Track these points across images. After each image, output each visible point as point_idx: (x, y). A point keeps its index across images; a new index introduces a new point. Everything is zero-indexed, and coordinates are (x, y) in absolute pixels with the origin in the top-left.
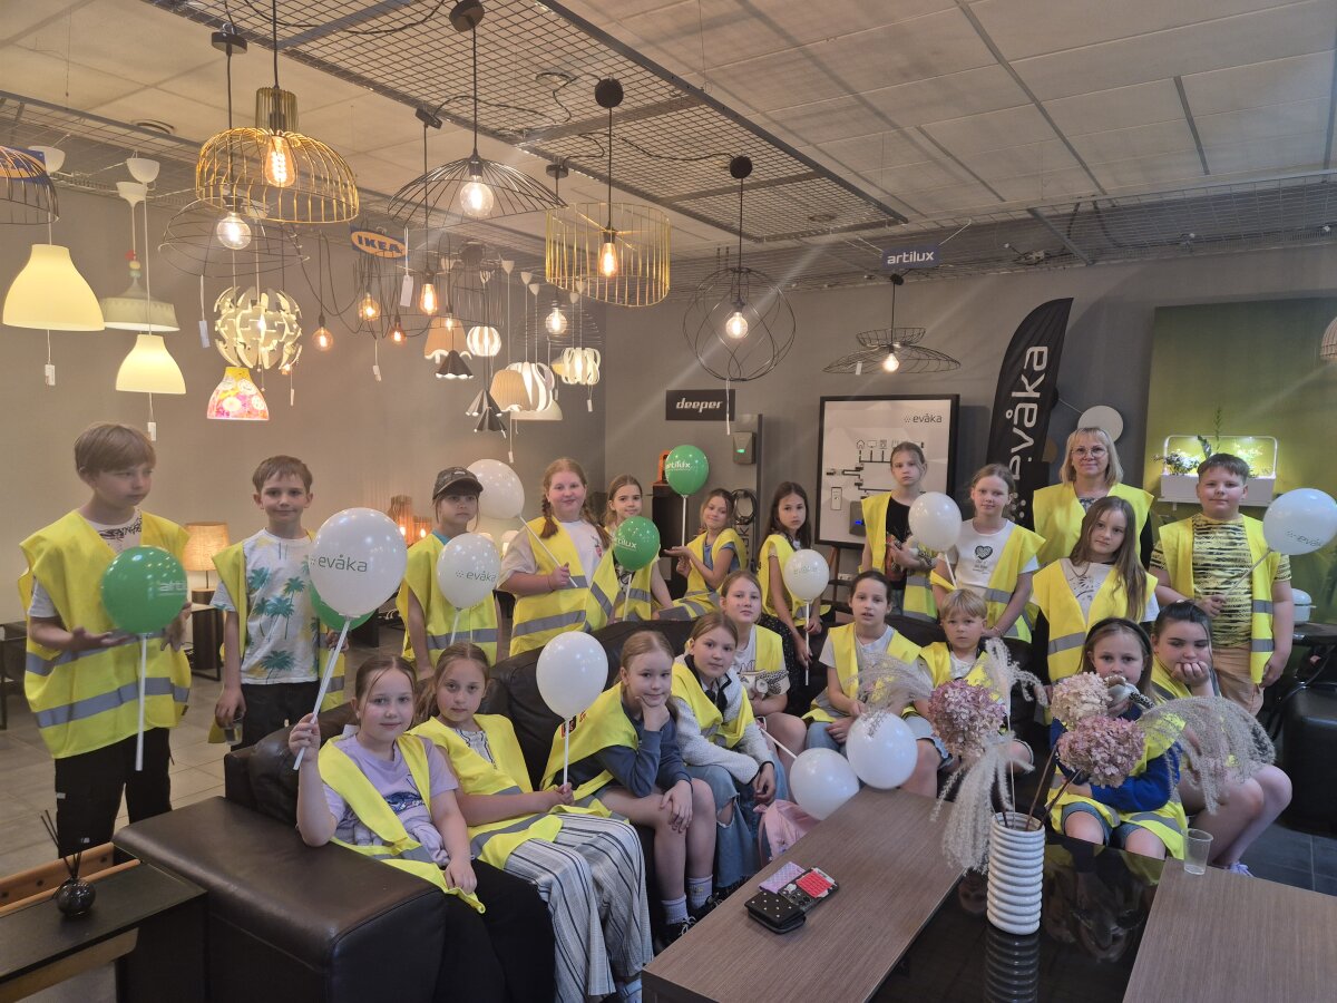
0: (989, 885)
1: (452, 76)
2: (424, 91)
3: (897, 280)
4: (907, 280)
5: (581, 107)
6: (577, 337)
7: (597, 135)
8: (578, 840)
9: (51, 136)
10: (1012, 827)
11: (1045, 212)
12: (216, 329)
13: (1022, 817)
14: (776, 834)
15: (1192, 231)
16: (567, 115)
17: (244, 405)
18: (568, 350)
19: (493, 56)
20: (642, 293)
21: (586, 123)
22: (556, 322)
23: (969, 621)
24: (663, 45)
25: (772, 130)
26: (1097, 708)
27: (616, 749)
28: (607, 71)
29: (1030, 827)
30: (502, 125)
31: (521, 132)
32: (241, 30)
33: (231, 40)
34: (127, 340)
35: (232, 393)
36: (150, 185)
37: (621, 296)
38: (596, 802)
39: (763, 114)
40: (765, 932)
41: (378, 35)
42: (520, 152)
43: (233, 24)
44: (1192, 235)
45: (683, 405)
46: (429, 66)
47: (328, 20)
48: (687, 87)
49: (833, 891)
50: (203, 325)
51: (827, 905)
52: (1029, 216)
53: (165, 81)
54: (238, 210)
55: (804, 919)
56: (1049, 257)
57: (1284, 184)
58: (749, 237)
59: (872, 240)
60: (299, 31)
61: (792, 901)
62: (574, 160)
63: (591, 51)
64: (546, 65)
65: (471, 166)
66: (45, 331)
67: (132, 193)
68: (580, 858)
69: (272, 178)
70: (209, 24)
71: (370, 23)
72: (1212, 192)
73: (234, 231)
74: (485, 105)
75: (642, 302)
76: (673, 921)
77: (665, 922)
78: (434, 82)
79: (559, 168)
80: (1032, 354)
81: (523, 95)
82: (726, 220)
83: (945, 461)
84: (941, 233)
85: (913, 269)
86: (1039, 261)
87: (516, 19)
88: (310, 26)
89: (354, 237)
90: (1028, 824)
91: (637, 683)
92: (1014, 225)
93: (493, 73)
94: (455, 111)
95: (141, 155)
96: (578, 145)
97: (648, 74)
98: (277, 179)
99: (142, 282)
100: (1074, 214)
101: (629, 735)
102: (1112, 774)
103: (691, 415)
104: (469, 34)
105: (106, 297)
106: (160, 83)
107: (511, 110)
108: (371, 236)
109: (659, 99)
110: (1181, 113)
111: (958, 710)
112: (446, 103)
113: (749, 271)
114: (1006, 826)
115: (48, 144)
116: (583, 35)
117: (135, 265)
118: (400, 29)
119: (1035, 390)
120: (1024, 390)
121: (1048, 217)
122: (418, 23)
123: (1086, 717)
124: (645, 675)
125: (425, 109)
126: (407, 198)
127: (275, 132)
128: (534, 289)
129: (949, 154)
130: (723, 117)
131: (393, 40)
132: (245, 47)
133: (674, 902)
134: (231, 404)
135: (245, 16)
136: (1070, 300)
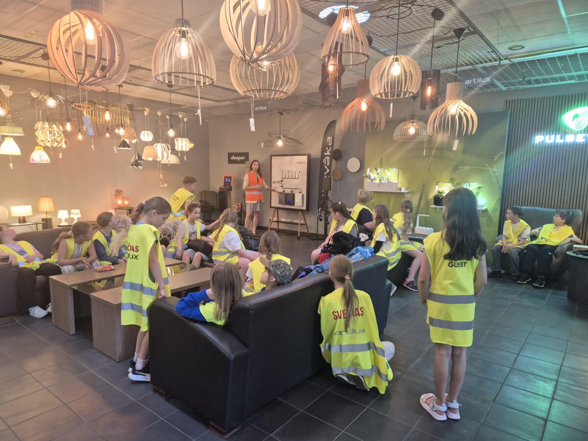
3: (281, 114)
4: (284, 114)
12: (35, 135)
17: (41, 158)
22: (171, 133)
35: (37, 155)
45: (233, 158)
80: (328, 140)
83: (306, 178)
89: (74, 104)
103: (235, 162)
108: (80, 104)
117: (10, 116)
119: (330, 152)
120: (327, 152)
134: (37, 158)
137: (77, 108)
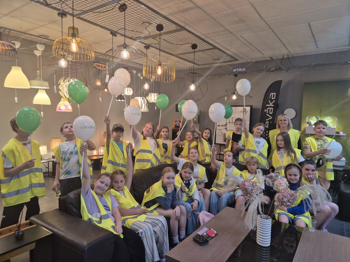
0: (257, 234)
1: (119, 23)
2: (112, 27)
3: (236, 75)
4: (238, 75)
5: (153, 31)
6: (152, 91)
7: (157, 38)
8: (150, 221)
9: (17, 39)
10: (263, 218)
11: (274, 58)
12: (59, 88)
13: (265, 216)
14: (202, 220)
15: (313, 63)
16: (149, 33)
17: (66, 108)
18: (150, 94)
19: (130, 18)
20: (168, 78)
21: (154, 35)
22: (146, 86)
23: (254, 165)
24: (174, 15)
25: (203, 37)
26: (285, 187)
27: (160, 197)
28: (159, 22)
29: (268, 219)
30: (133, 36)
31: (137, 38)
32: (65, 12)
33: (63, 14)
34: (36, 91)
35: (63, 104)
36: (42, 51)
37: (163, 79)
38: (155, 211)
39: (201, 33)
40: (198, 245)
41: (100, 13)
42: (137, 43)
43: (63, 10)
44: (314, 64)
46: (113, 21)
47: (88, 9)
48: (180, 26)
49: (216, 235)
50: (55, 87)
51: (214, 239)
52: (270, 59)
53: (47, 24)
54: (64, 58)
55: (208, 242)
56: (276, 69)
57: (337, 51)
58: (197, 64)
59: (229, 65)
60: (80, 12)
61: (205, 237)
62: (151, 45)
63: (155, 17)
64: (144, 20)
65: (124, 46)
66: (15, 89)
67: (38, 53)
68: (150, 225)
69: (72, 49)
70: (57, 10)
71: (98, 10)
72: (318, 53)
73: (63, 63)
74: (128, 31)
75: (168, 81)
76: (175, 243)
77: (173, 243)
78: (115, 25)
79: (147, 47)
80: (272, 95)
81: (138, 28)
82: (191, 60)
84: (247, 63)
85: (240, 73)
86: (273, 71)
87: (136, 9)
88: (83, 11)
89: (95, 64)
90: (267, 218)
91: (166, 180)
92: (266, 61)
93: (130, 22)
94: (120, 32)
95: (40, 43)
96: (152, 41)
97: (170, 23)
98: (73, 50)
99: (40, 76)
100: (283, 58)
101: (164, 194)
102: (289, 205)
104: (123, 13)
105: (31, 80)
106: (46, 25)
107: (135, 32)
108: (99, 64)
109: (173, 29)
110: (310, 32)
111: (248, 187)
112: (118, 30)
113: (196, 73)
114: (261, 218)
115: (16, 41)
116: (153, 13)
117: (38, 72)
118: (106, 12)
119: (272, 104)
120: (270, 104)
121: (275, 59)
122: (110, 10)
123: (282, 190)
124: (168, 178)
125: (113, 32)
126: (108, 54)
127: (73, 38)
128: (142, 78)
129: (249, 43)
130: (189, 34)
131: (104, 14)
132: (66, 16)
133: (175, 237)
134: (63, 107)
135: (66, 8)
136: (282, 81)
137: (97, 67)
